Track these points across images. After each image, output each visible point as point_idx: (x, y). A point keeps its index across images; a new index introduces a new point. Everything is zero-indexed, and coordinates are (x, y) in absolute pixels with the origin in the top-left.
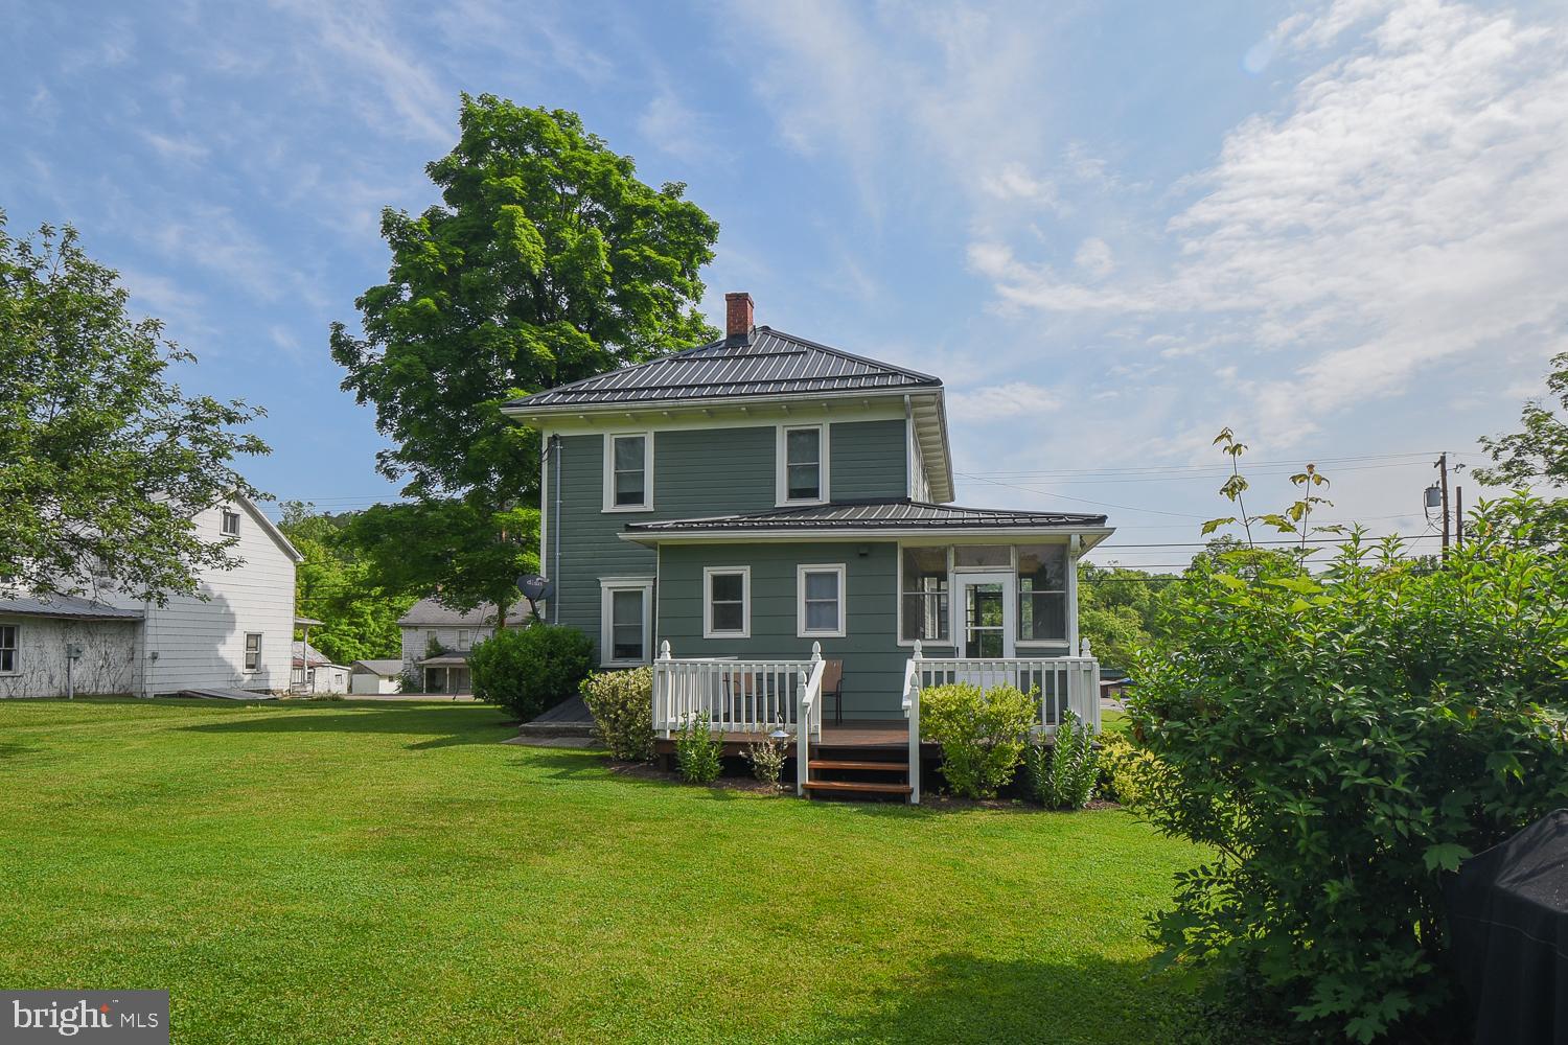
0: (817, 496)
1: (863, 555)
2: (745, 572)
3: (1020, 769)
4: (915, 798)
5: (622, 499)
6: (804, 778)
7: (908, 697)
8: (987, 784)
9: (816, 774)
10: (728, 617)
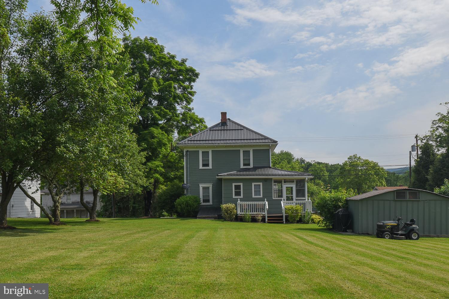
0: (250, 165)
1: (266, 181)
2: (241, 184)
3: (300, 218)
4: (284, 223)
5: (204, 165)
6: (266, 220)
7: (283, 207)
8: (295, 220)
9: (268, 220)
10: (238, 194)
